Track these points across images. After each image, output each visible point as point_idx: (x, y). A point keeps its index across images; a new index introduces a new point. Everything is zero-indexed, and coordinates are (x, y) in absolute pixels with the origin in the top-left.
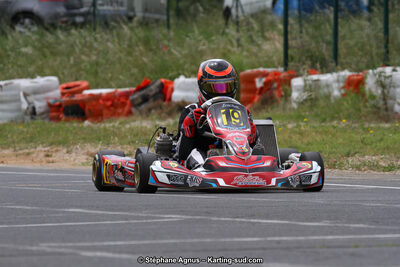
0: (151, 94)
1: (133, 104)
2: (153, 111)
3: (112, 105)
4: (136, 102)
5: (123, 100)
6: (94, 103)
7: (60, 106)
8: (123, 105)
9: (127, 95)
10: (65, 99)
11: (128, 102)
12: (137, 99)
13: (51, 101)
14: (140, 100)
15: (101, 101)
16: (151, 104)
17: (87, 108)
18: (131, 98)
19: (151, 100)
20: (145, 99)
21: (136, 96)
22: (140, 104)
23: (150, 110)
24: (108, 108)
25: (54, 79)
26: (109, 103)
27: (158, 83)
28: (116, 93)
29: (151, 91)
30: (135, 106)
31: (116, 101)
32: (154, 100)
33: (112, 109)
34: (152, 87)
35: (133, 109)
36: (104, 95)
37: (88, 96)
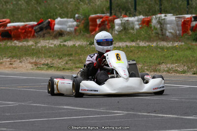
0: (44, 26)
1: (35, 31)
2: (46, 35)
3: (25, 32)
4: (37, 31)
5: (30, 29)
6: (16, 31)
8: (31, 32)
9: (32, 27)
10: (2, 29)
11: (33, 30)
14: (39, 30)
15: (19, 30)
17: (12, 33)
18: (34, 28)
19: (44, 30)
20: (41, 29)
21: (37, 28)
22: (39, 32)
23: (44, 34)
24: (23, 33)
26: (24, 31)
27: (47, 21)
28: (27, 26)
29: (44, 25)
30: (36, 33)
31: (27, 30)
32: (46, 29)
33: (25, 34)
34: (44, 23)
35: (35, 34)
36: (21, 27)
37: (12, 28)
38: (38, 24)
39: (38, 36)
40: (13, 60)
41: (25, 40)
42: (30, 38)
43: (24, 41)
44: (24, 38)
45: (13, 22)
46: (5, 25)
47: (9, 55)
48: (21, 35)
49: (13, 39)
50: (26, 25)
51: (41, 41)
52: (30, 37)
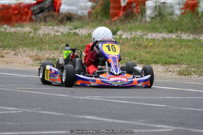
0: (46, 6)
1: (33, 13)
2: (48, 18)
3: (18, 14)
4: (36, 12)
5: (26, 10)
6: (6, 11)
8: (27, 13)
9: (29, 6)
11: (30, 12)
12: (36, 10)
14: (38, 11)
15: (10, 10)
16: (46, 13)
17: (1, 15)
18: (32, 9)
19: (46, 11)
20: (42, 10)
21: (35, 8)
22: (38, 13)
23: (45, 17)
24: (16, 15)
26: (16, 12)
28: (21, 5)
29: (46, 4)
30: (35, 15)
31: (21, 10)
32: (49, 11)
33: (19, 16)
34: (46, 2)
35: (33, 17)
36: (13, 6)
37: (1, 7)
38: (38, 3)
39: (36, 21)
42: (25, 23)
43: (18, 27)
44: (16, 21)
48: (13, 18)
49: (2, 23)
51: (42, 27)
52: (25, 20)
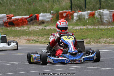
0: (33, 18)
1: (28, 21)
2: (34, 23)
3: (22, 22)
4: (29, 21)
5: (25, 20)
6: (17, 21)
7: (7, 22)
8: (25, 22)
9: (26, 18)
10: (9, 20)
13: (4, 21)
14: (30, 20)
15: (19, 21)
16: (33, 21)
17: (15, 23)
18: (27, 19)
19: (33, 20)
20: (31, 20)
21: (29, 19)
22: (30, 21)
23: (33, 23)
24: (21, 22)
25: (5, 15)
26: (21, 21)
27: (35, 15)
30: (29, 22)
31: (23, 20)
32: (34, 20)
33: (22, 23)
34: (33, 16)
35: (28, 23)
36: (20, 19)
37: (15, 19)
38: (30, 17)
39: (29, 24)
40: (15, 38)
41: (22, 26)
42: (25, 26)
44: (22, 25)
45: (15, 16)
46: (10, 18)
47: (13, 35)
48: (20, 24)
49: (15, 26)
50: (23, 18)
51: (32, 27)
52: (25, 24)
